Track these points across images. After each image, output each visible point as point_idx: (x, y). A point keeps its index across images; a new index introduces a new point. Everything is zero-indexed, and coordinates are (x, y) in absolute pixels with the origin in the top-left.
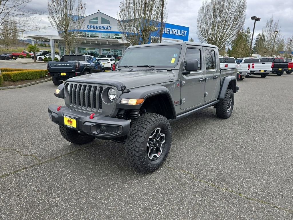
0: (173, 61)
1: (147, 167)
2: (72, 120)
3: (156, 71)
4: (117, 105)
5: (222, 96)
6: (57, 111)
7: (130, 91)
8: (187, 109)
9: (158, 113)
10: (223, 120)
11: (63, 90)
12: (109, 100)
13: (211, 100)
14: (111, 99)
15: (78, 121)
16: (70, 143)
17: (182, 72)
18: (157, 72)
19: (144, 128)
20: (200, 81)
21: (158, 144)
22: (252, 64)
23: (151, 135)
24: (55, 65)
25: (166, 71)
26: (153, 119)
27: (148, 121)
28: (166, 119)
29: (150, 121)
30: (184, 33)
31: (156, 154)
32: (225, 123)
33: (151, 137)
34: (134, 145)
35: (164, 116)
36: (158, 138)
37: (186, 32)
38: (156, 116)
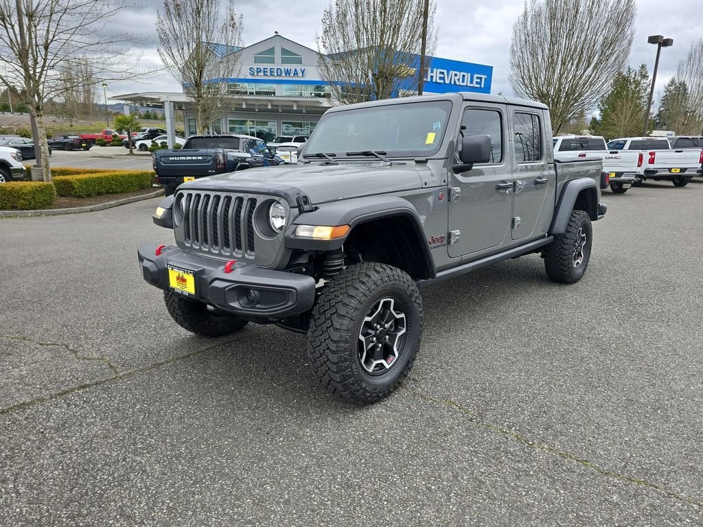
0: (431, 138)
1: (358, 391)
2: (186, 276)
3: (389, 163)
4: (287, 240)
5: (560, 227)
6: (154, 257)
7: (318, 208)
8: (465, 257)
9: (387, 263)
10: (563, 287)
11: (171, 209)
12: (270, 231)
13: (530, 236)
14: (275, 227)
15: (199, 277)
16: (189, 334)
17: (451, 167)
18: (391, 165)
19: (350, 295)
20: (499, 188)
21: (387, 337)
22: (651, 154)
23: (370, 315)
24: (171, 158)
25: (413, 162)
26: (375, 276)
27: (361, 279)
28: (409, 278)
29: (365, 279)
30: (479, 80)
31: (383, 361)
32: (568, 294)
33: (368, 319)
34: (328, 337)
35: (402, 269)
36: (387, 323)
37: (484, 77)
38: (381, 270)
